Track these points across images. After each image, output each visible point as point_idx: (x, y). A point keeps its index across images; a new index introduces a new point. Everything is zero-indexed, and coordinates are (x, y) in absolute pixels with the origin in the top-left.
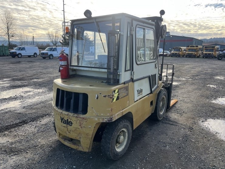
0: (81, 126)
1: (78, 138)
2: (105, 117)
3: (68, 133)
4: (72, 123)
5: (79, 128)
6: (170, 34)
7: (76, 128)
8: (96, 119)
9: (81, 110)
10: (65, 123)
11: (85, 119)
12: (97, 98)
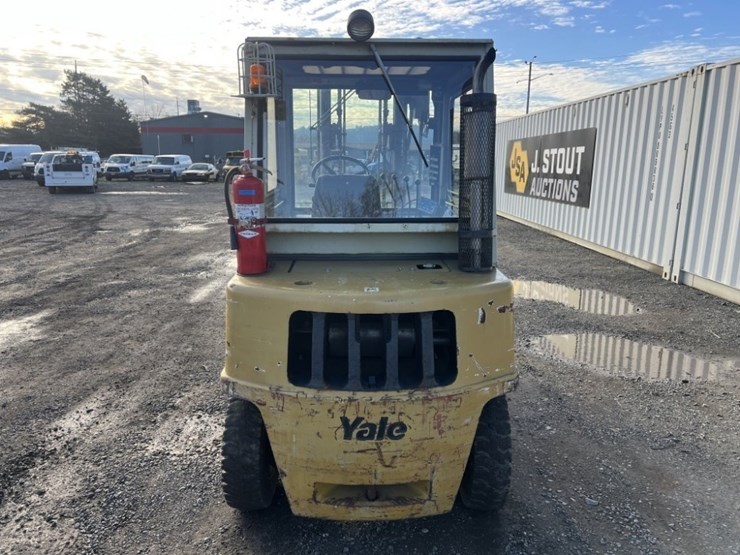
0: (439, 426)
1: (424, 475)
2: (507, 375)
3: (380, 469)
4: (403, 428)
5: (431, 436)
6: (200, 109)
7: (420, 440)
8: (487, 389)
9: (432, 372)
10: (371, 437)
11: (454, 398)
12: (483, 321)
